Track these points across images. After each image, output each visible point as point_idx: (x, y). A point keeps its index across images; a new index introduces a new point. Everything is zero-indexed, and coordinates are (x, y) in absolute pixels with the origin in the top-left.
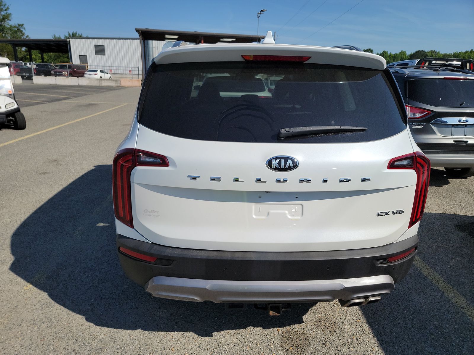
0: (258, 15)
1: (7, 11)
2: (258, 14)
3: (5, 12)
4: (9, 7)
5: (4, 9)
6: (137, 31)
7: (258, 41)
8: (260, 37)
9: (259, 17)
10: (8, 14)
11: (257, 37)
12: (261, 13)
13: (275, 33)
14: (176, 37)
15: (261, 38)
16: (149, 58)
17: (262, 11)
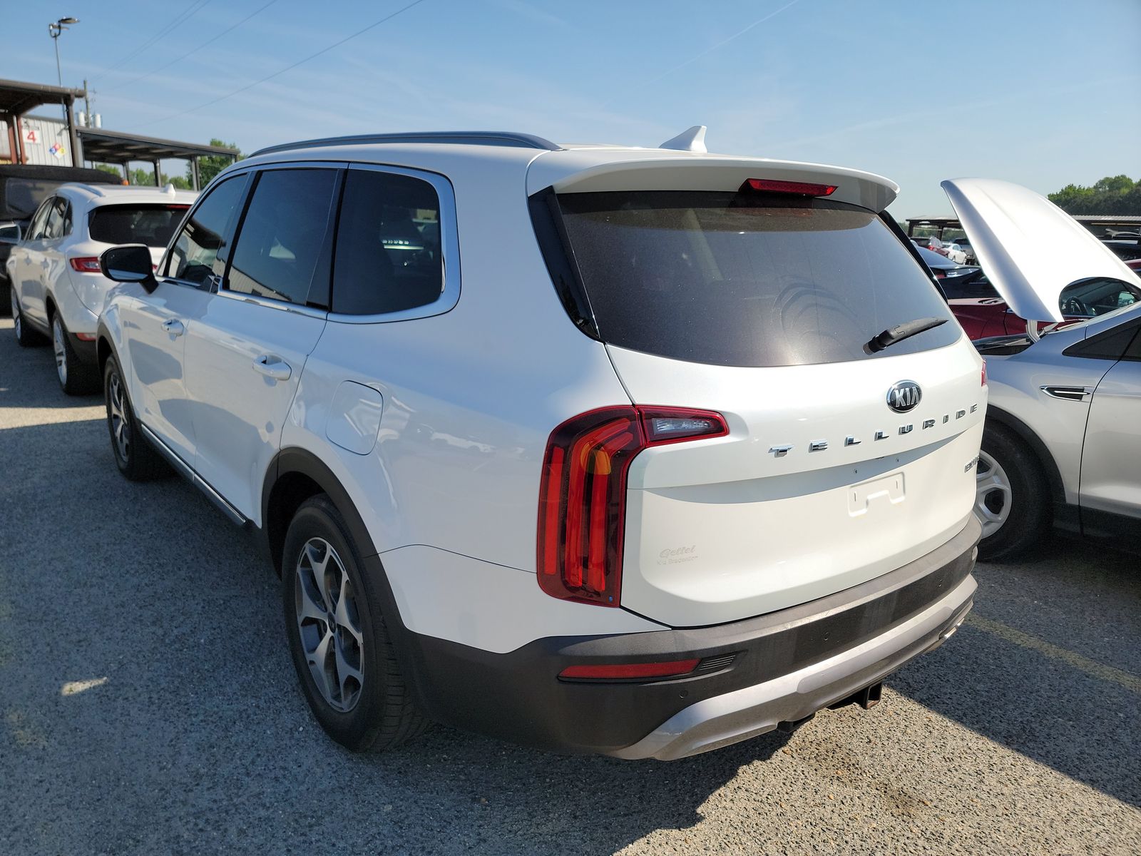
0: (51, 31)
2: (51, 27)
7: (63, 102)
8: (69, 91)
9: (58, 38)
11: (60, 91)
12: (62, 25)
13: (85, 83)
15: (72, 96)
17: (64, 21)
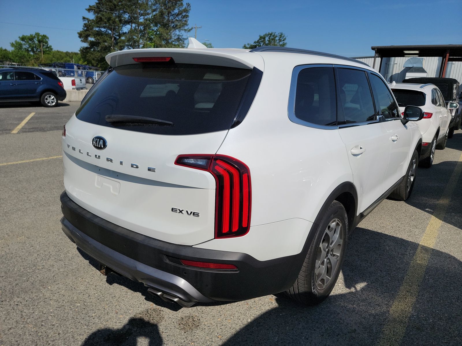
1: (284, 41)
3: (283, 42)
4: (286, 38)
5: (282, 40)
6: (373, 49)
10: (284, 43)
14: (417, 52)
16: (388, 75)
